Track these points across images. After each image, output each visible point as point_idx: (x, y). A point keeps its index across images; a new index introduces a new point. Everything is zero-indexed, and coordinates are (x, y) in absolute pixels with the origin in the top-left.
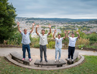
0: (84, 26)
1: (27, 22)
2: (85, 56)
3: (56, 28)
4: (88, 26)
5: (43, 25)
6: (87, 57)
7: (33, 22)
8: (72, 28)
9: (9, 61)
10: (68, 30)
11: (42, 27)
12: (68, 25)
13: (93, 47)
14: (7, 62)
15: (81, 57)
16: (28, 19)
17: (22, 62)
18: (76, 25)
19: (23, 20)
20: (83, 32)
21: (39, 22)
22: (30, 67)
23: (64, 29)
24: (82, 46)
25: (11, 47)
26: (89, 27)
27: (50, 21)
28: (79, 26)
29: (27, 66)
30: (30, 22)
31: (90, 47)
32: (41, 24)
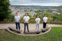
0: (49, 10)
1: (15, 8)
3: (33, 11)
4: (51, 10)
5: (25, 10)
7: (19, 8)
8: (42, 11)
10: (40, 12)
11: (25, 11)
12: (40, 9)
14: (8, 32)
15: (49, 28)
18: (44, 9)
19: (13, 7)
20: (49, 13)
23: (38, 12)
24: (49, 21)
27: (29, 7)
28: (46, 10)
29: (20, 34)
30: (17, 8)
32: (24, 9)
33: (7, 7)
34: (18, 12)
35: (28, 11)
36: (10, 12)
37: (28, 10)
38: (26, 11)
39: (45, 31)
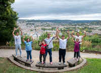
0: (85, 28)
1: (27, 24)
2: (87, 59)
4: (90, 27)
5: (43, 27)
6: (89, 60)
7: (33, 24)
8: (74, 30)
9: (12, 62)
11: (42, 29)
12: (68, 26)
13: (95, 49)
15: (83, 60)
16: (29, 21)
17: (24, 64)
18: (77, 26)
19: (23, 22)
21: (39, 24)
23: (65, 31)
24: (84, 48)
26: (91, 29)
27: (50, 23)
28: (80, 27)
30: (30, 24)
31: (92, 49)
32: (41, 26)
33: (12, 23)
35: (49, 29)
38: (44, 30)
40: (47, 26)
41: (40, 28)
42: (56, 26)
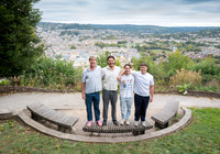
0: (188, 43)
1: (63, 34)
2: (192, 109)
3: (128, 45)
5: (99, 41)
6: (197, 112)
7: (77, 34)
8: (164, 46)
9: (26, 125)
10: (154, 51)
11: (97, 45)
14: (21, 127)
15: (184, 112)
16: (66, 27)
19: (53, 29)
20: (187, 54)
21: (90, 33)
22: (74, 137)
23: (146, 48)
24: (185, 86)
25: (29, 90)
26: (199, 45)
27: (114, 32)
28: (178, 41)
29: (66, 136)
30: (70, 33)
32: (95, 37)
34: (73, 48)
35: (111, 46)
36: (40, 50)
37: (109, 42)
38: (102, 46)
39: (166, 125)
40: (108, 38)
41: (93, 42)
42: (128, 39)
